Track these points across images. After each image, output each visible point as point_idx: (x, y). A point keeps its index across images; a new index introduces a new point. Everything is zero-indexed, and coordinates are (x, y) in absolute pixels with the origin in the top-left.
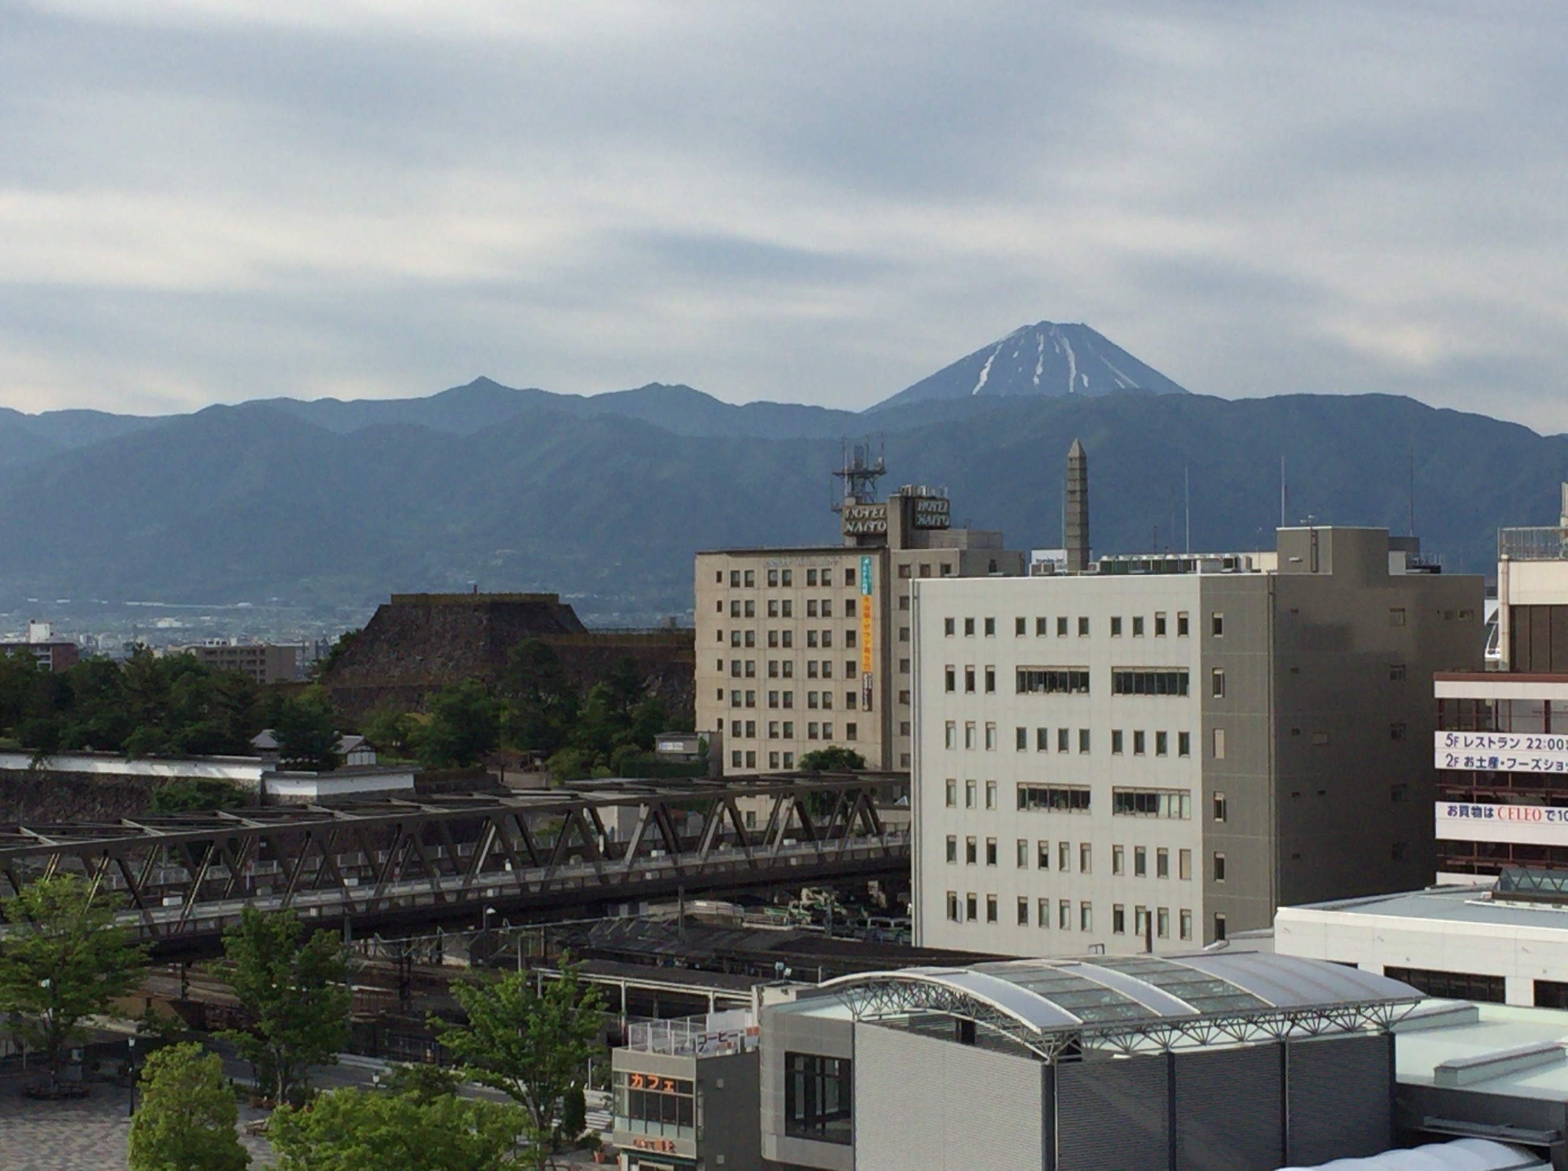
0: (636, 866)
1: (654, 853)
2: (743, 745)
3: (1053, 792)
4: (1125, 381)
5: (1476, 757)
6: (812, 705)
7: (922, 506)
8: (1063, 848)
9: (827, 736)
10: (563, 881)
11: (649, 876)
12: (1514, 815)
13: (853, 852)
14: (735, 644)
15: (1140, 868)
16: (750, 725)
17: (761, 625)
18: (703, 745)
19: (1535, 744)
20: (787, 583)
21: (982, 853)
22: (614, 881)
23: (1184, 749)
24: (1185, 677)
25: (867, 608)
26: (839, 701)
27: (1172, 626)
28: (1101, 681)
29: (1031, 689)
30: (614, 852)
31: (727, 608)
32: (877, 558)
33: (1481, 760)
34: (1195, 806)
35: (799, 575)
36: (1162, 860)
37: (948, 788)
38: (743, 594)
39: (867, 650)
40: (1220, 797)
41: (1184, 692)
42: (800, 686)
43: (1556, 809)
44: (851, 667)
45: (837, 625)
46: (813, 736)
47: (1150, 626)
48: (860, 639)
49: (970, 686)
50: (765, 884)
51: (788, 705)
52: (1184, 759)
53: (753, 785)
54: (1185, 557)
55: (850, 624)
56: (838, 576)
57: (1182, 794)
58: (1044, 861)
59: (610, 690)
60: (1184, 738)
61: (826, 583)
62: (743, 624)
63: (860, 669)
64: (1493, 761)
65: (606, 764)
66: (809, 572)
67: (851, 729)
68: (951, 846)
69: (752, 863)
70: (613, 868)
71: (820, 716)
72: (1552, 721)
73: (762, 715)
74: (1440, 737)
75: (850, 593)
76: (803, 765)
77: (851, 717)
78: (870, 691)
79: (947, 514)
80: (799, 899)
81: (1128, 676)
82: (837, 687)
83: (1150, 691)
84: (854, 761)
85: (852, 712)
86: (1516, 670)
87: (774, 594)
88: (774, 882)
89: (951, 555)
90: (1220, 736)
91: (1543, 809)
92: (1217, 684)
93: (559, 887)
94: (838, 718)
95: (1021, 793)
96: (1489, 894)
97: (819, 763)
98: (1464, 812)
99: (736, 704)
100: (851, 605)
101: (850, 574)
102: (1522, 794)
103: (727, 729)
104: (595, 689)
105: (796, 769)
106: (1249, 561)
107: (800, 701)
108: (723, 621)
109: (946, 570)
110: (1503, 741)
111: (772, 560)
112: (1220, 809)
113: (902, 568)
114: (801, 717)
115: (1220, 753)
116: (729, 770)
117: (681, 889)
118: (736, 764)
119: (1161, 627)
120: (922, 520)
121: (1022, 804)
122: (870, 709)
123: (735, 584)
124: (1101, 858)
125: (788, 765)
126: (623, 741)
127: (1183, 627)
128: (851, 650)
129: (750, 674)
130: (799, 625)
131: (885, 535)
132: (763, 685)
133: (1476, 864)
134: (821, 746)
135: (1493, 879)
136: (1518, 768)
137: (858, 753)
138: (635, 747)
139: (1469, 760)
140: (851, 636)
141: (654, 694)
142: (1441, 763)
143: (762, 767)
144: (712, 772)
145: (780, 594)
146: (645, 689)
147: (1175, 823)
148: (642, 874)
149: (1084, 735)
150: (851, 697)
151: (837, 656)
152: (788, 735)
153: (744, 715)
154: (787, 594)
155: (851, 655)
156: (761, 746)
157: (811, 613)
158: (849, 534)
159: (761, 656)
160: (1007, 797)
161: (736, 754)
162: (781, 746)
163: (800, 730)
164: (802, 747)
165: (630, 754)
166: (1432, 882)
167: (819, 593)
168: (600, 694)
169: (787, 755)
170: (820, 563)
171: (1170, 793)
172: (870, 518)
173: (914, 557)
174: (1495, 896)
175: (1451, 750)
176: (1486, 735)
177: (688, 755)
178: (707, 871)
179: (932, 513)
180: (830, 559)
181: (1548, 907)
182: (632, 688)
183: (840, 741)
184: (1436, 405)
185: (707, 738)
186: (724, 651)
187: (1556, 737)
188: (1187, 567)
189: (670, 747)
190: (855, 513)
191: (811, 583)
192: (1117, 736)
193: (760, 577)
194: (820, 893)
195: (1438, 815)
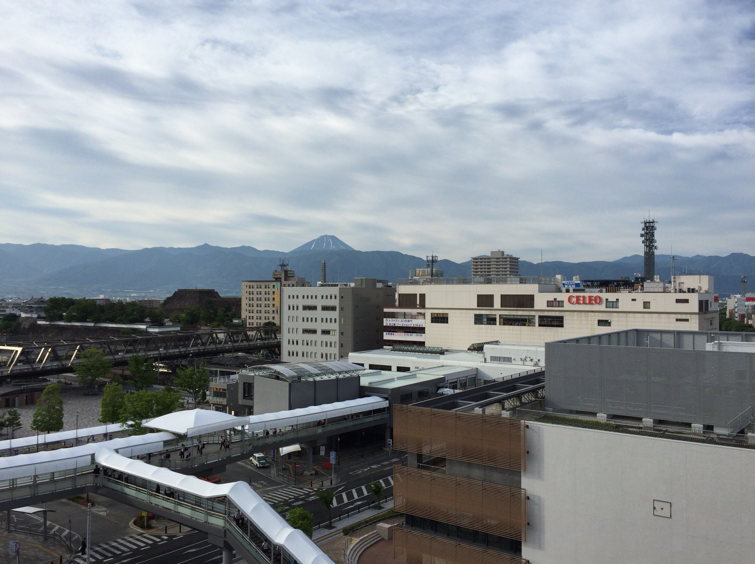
0: (224, 346)
1: (229, 343)
2: (251, 321)
3: (310, 330)
4: (342, 247)
5: (391, 323)
6: (266, 313)
7: (289, 272)
8: (311, 341)
9: (269, 319)
10: (208, 349)
11: (227, 348)
12: (398, 335)
13: (271, 343)
14: (250, 300)
15: (326, 345)
16: (253, 317)
17: (255, 296)
18: (243, 321)
19: (402, 321)
20: (261, 288)
21: (295, 343)
22: (219, 349)
23: (335, 322)
24: (336, 307)
25: (277, 293)
26: (271, 312)
27: (333, 297)
28: (319, 308)
29: (305, 309)
30: (220, 343)
31: (248, 293)
32: (279, 283)
33: (392, 324)
34: (337, 333)
35: (263, 286)
36: (331, 344)
37: (289, 329)
38: (251, 290)
39: (277, 302)
40: (342, 331)
41: (335, 310)
42: (263, 309)
43: (406, 333)
44: (274, 305)
45: (271, 296)
46: (265, 319)
47: (329, 297)
48: (276, 299)
49: (293, 309)
50: (252, 349)
51: (260, 313)
52: (335, 324)
53: (252, 329)
54: (337, 283)
55: (274, 296)
56: (271, 286)
57: (335, 330)
58: (307, 344)
59: (224, 309)
60: (335, 319)
61: (269, 288)
62: (251, 296)
63: (275, 305)
64: (394, 324)
65: (223, 325)
66: (265, 285)
67: (273, 318)
68: (289, 341)
69: (249, 345)
70: (219, 346)
71: (267, 315)
72: (406, 316)
73: (255, 315)
74: (385, 319)
75: (274, 290)
76: (263, 325)
77: (273, 315)
78: (277, 310)
79: (294, 274)
80: (261, 352)
81: (325, 307)
82: (271, 309)
83: (329, 310)
84: (274, 324)
85: (274, 314)
86: (400, 306)
87: (258, 290)
88: (254, 349)
89: (294, 282)
90: (342, 319)
91: (404, 333)
92: (342, 309)
93: (207, 350)
94: (271, 315)
95: (303, 330)
96: (390, 350)
97: (266, 324)
98: (389, 334)
99: (250, 312)
100: (274, 292)
101: (274, 286)
102: (400, 331)
103: (248, 318)
104: (221, 309)
105: (262, 326)
106: (350, 284)
107: (263, 312)
108: (247, 295)
109: (293, 286)
110: (396, 320)
111: (258, 283)
112: (342, 334)
113: (284, 285)
114: (263, 315)
115: (342, 323)
116: (248, 326)
117: (233, 350)
118: (250, 325)
119: (331, 297)
120: (289, 275)
121: (303, 333)
122: (277, 314)
123: (250, 288)
124: (319, 343)
125: (260, 325)
126: (227, 320)
127: (336, 297)
128: (274, 302)
129: (253, 306)
130: (263, 296)
131: (281, 278)
132: (255, 309)
133: (391, 344)
134: (267, 321)
135: (391, 347)
136: (399, 325)
137: (275, 322)
138: (229, 321)
139: (390, 324)
140: (274, 299)
141: (234, 310)
142: (385, 324)
143: (255, 325)
144: (244, 326)
145: (259, 290)
146: (232, 309)
147: (333, 337)
148: (225, 347)
149: (316, 319)
150: (274, 311)
151: (271, 303)
152: (260, 319)
153: (251, 315)
154: (260, 290)
155: (274, 303)
156: (255, 321)
157: (266, 294)
158: (273, 278)
159: (255, 303)
160: (300, 331)
161: (249, 323)
162: (259, 321)
163: (263, 318)
164: (263, 321)
165: (227, 323)
166: (383, 348)
167: (267, 290)
168: (222, 310)
169: (260, 323)
170: (267, 284)
171: (333, 330)
172: (278, 275)
173: (287, 283)
174: (392, 350)
175: (387, 322)
176: (393, 319)
177: (239, 323)
178: (240, 347)
179: (291, 274)
180: (270, 283)
181: (401, 352)
182: (229, 309)
183: (271, 320)
184: (404, 254)
185: (243, 319)
186: (247, 301)
187: (406, 319)
188: (337, 285)
189: (235, 321)
190: (275, 274)
191: (266, 288)
192: (322, 319)
193: (255, 286)
194: (265, 351)
195: (384, 335)
